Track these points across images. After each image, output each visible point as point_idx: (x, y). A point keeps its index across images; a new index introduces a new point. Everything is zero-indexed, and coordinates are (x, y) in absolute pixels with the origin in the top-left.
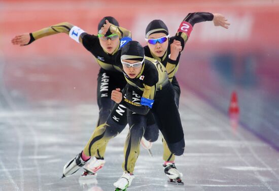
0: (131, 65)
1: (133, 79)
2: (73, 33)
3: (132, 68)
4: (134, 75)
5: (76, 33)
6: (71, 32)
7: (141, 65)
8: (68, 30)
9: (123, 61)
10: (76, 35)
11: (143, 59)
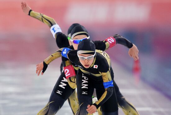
0: (85, 58)
1: (88, 69)
2: (53, 29)
3: (86, 61)
4: (88, 65)
5: (55, 30)
6: (52, 27)
7: (93, 58)
8: (51, 25)
9: (79, 55)
10: (55, 31)
11: (94, 53)
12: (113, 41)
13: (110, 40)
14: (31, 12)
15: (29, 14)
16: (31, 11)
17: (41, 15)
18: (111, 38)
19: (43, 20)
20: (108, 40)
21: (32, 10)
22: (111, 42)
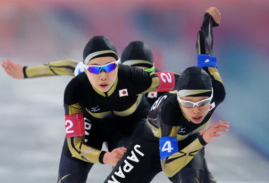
0: (195, 104)
3: (196, 109)
4: (200, 118)
9: (182, 99)
12: (170, 81)
13: (164, 77)
14: (27, 70)
15: (26, 77)
16: (25, 69)
17: (46, 65)
18: (169, 74)
19: (55, 71)
20: (162, 74)
21: (26, 65)
22: (164, 81)
